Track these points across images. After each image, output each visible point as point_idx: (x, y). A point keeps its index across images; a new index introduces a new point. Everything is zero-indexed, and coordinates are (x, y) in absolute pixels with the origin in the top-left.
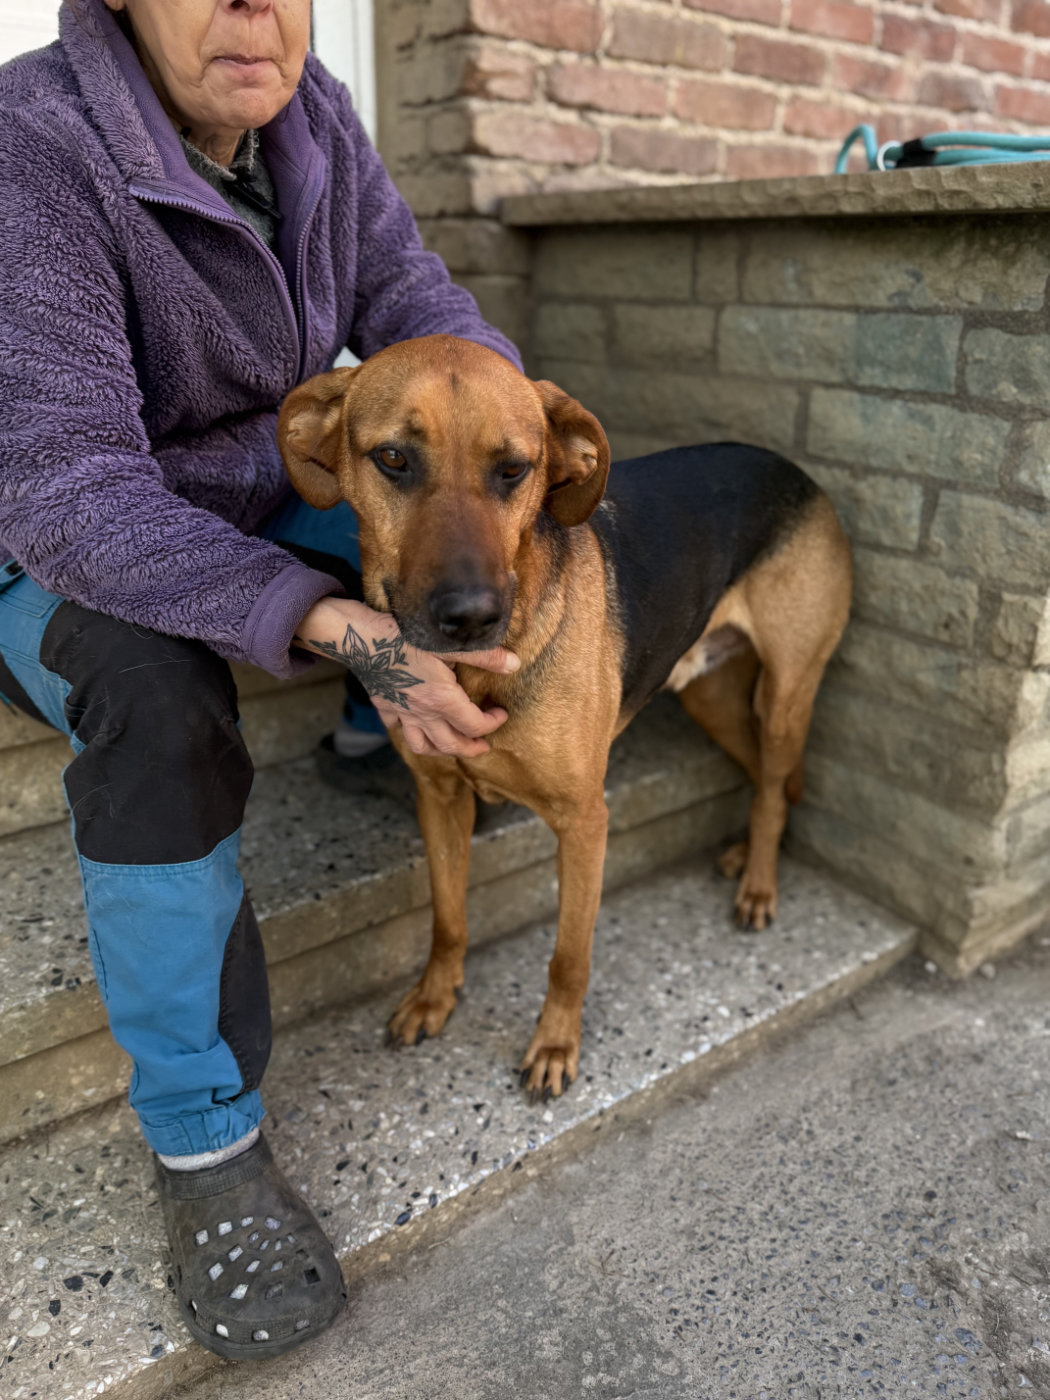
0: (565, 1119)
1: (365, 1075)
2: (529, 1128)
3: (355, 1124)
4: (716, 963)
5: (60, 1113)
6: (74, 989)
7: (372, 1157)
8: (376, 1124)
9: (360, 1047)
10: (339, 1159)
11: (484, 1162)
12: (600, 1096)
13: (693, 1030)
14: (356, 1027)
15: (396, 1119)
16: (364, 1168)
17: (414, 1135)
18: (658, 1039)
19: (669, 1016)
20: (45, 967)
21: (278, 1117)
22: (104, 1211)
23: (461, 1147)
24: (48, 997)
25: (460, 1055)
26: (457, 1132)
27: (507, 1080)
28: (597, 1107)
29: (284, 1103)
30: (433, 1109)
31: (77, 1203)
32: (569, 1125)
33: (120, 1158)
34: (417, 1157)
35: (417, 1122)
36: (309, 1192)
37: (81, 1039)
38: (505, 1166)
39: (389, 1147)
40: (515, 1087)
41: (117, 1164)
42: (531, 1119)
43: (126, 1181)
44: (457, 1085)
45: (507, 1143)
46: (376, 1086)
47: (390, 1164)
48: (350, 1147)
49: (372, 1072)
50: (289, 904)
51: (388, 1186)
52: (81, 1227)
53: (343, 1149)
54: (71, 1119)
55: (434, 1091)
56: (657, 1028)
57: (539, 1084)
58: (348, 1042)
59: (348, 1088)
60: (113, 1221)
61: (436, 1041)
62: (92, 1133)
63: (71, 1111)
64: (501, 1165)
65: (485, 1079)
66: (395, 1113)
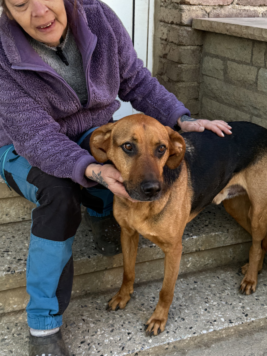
0: (155, 343)
1: (97, 317)
2: (143, 343)
3: (90, 331)
4: (226, 303)
5: (6, 311)
6: (13, 274)
7: (92, 342)
8: (96, 332)
9: (98, 308)
10: (82, 340)
11: (126, 350)
12: (169, 338)
13: (209, 323)
14: (99, 302)
15: (103, 332)
16: (89, 344)
17: (107, 338)
18: (196, 324)
19: (202, 318)
20: (6, 266)
21: (68, 324)
22: (12, 341)
23: (120, 344)
24: (5, 275)
25: (128, 316)
26: (120, 340)
27: (141, 327)
28: (167, 342)
29: (71, 320)
30: (115, 331)
31: (6, 337)
32: (156, 345)
33: (20, 327)
34: (106, 345)
35: (109, 334)
36: (71, 348)
37: (14, 289)
38: (132, 353)
39: (98, 340)
40: (143, 330)
41: (19, 329)
42: (145, 341)
43: (20, 334)
44: (124, 325)
45: (134, 346)
46: (100, 321)
47: (97, 345)
48: (87, 337)
49: (100, 316)
50: (80, 258)
51: (94, 351)
52: (5, 344)
53: (84, 337)
54: (9, 313)
55: (117, 326)
56: (197, 321)
57: (150, 330)
58: (95, 305)
59: (91, 319)
60: (14, 344)
61: (123, 310)
62: (14, 318)
63: (9, 311)
64: (130, 353)
65: (134, 325)
66: (103, 330)
